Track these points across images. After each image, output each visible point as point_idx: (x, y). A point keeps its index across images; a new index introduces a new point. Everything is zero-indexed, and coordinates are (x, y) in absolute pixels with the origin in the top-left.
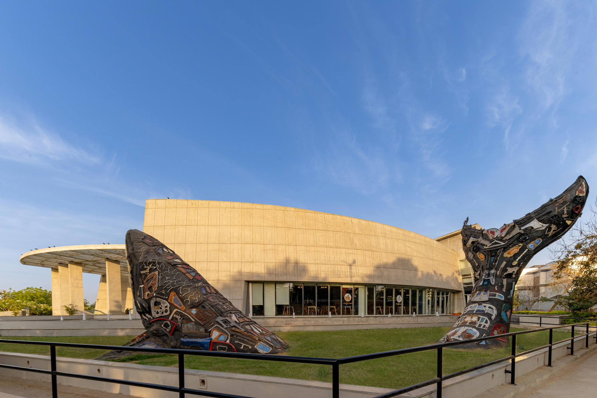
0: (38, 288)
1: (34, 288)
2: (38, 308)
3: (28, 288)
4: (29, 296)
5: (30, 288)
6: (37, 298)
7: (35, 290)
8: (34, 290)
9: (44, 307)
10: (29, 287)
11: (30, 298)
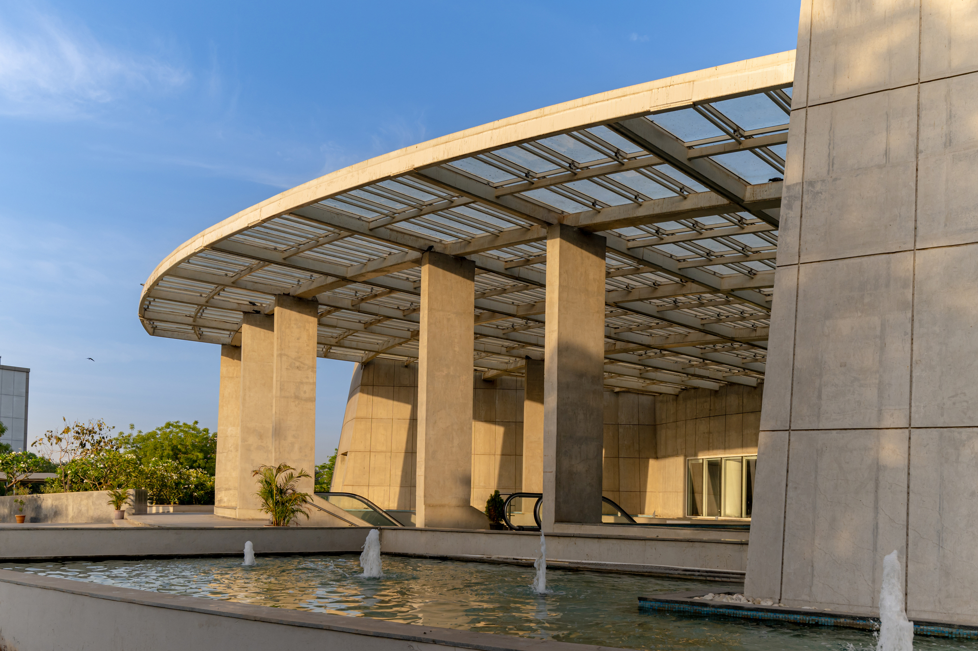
0: (189, 424)
1: (181, 424)
2: (182, 481)
3: (169, 425)
4: (169, 446)
5: (172, 425)
6: (185, 453)
7: (182, 428)
8: (181, 431)
9: (197, 477)
10: (172, 420)
11: (171, 453)
